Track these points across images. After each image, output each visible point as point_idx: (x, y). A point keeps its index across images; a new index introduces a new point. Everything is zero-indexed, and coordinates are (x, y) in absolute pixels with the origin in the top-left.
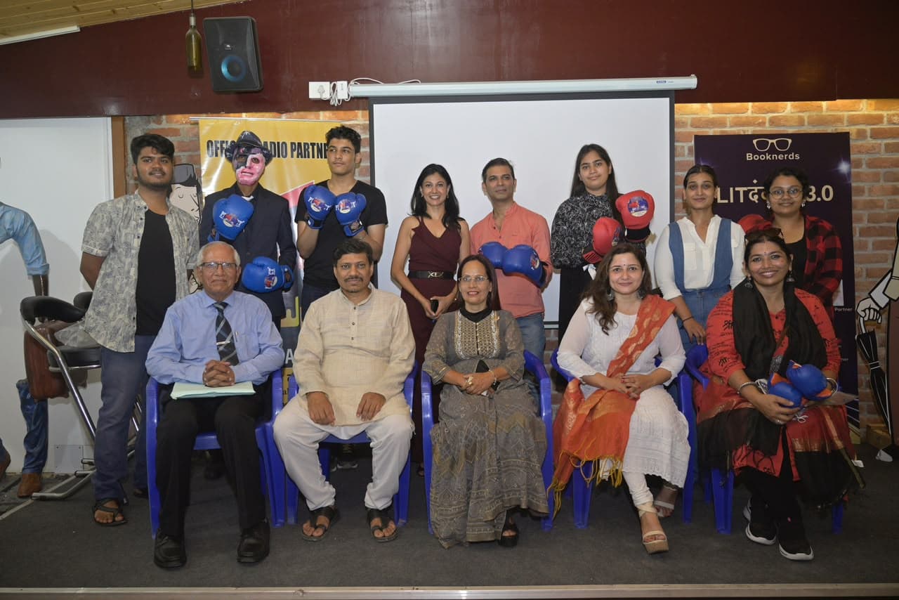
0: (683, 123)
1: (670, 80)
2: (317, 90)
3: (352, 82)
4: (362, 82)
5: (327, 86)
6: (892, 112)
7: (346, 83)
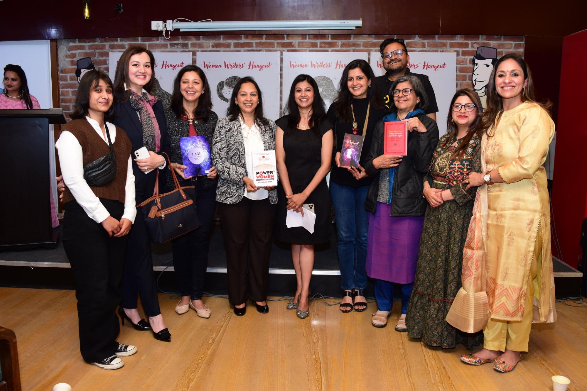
0: (358, 44)
1: (348, 22)
2: (156, 25)
3: (175, 21)
4: (181, 21)
5: (161, 23)
6: (474, 42)
7: (171, 21)
